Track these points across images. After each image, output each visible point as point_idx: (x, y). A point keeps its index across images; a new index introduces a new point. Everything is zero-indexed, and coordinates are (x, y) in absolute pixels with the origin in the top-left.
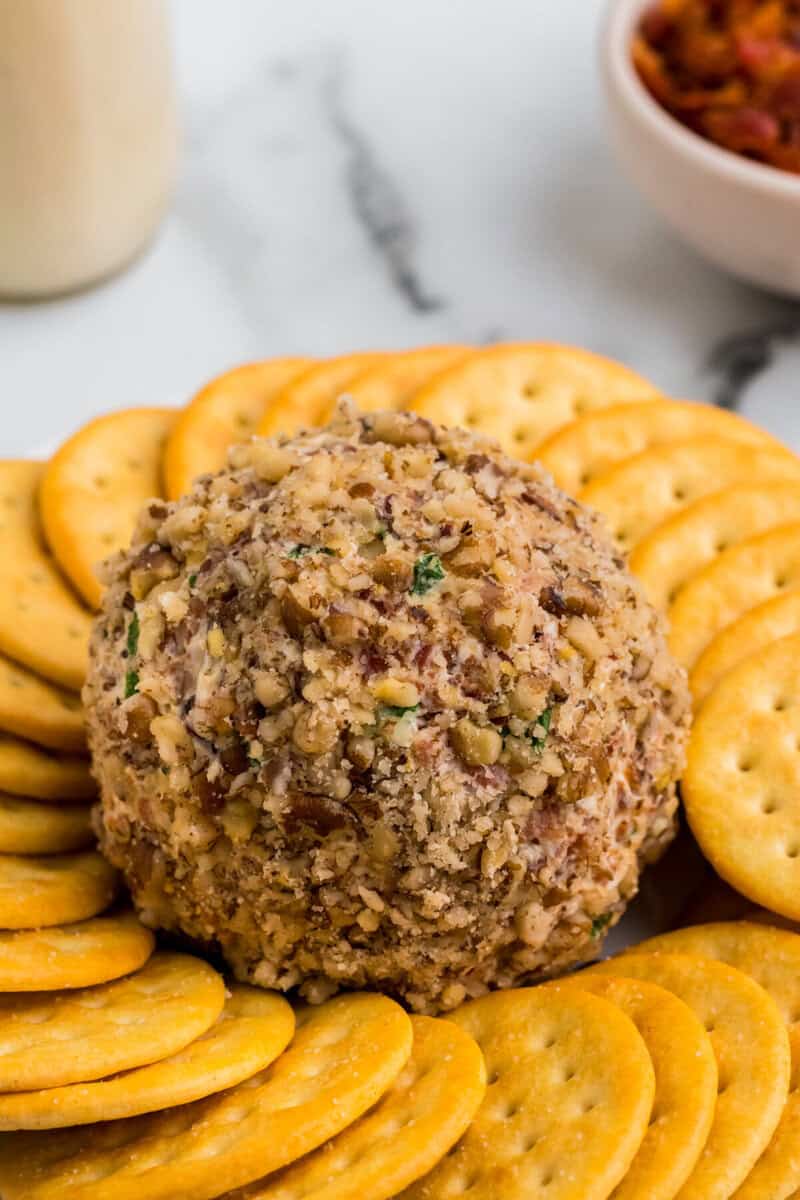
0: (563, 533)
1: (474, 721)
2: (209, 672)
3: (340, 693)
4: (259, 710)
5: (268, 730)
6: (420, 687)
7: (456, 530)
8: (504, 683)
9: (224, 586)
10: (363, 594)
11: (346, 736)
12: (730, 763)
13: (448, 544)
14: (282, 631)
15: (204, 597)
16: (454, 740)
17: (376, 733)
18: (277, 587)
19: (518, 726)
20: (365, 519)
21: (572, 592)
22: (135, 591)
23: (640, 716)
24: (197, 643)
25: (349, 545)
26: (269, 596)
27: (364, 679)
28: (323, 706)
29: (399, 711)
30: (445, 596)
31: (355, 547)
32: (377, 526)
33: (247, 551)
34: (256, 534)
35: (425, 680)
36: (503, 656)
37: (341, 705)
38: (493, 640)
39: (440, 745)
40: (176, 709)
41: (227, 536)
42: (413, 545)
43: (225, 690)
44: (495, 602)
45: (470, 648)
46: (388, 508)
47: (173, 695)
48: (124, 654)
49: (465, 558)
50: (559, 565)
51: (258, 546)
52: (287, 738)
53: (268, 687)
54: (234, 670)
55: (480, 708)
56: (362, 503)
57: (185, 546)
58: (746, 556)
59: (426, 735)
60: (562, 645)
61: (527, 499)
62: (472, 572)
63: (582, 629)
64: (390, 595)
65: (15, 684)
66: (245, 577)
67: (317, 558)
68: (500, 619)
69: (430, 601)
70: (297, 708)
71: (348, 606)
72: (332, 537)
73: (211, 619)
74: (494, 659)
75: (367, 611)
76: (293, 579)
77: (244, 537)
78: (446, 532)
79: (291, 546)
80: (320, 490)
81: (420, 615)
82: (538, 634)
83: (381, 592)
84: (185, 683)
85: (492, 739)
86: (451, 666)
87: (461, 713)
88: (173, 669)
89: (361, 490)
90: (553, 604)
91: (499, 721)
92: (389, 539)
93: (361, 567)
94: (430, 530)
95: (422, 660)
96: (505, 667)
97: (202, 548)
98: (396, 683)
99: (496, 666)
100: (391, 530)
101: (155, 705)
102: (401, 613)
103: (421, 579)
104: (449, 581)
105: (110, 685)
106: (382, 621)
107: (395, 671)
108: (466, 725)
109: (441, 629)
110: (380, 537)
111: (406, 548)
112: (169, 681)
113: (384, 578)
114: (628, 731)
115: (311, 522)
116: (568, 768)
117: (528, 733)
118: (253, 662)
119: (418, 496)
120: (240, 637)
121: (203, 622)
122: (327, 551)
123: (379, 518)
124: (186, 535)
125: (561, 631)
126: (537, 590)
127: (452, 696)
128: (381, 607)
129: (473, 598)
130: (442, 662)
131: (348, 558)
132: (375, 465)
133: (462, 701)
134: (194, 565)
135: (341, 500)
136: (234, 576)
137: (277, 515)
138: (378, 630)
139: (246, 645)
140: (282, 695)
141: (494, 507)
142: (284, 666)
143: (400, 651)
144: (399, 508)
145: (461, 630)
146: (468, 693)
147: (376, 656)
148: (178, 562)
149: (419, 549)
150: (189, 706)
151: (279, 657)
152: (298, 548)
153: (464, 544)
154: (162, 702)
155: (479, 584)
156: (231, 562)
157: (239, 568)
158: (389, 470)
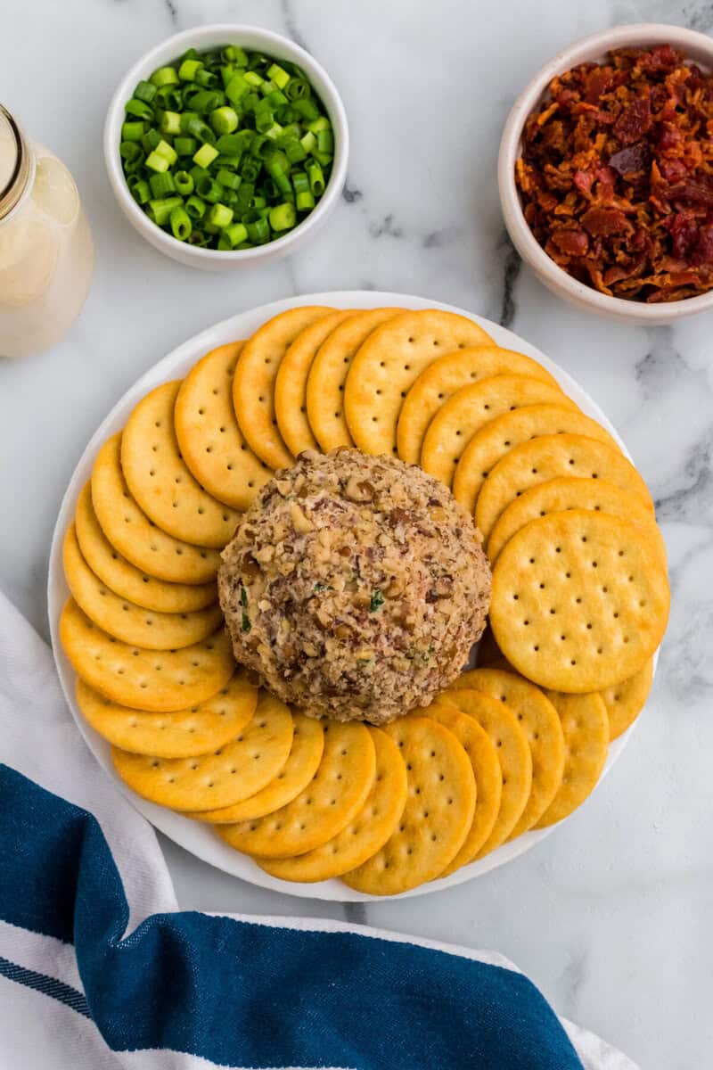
0: (434, 545)
1: (400, 659)
2: (282, 633)
3: (340, 658)
4: (306, 657)
5: (310, 664)
6: (375, 651)
7: (388, 578)
8: (412, 644)
9: (286, 599)
10: (349, 614)
11: (345, 672)
12: (510, 599)
13: (385, 585)
14: (314, 627)
15: (278, 601)
16: (392, 667)
17: (359, 670)
18: (312, 610)
19: (418, 656)
20: (348, 570)
21: (441, 590)
22: (244, 580)
23: (470, 616)
24: (276, 619)
25: (340, 583)
26: (308, 612)
27: (352, 651)
28: (335, 664)
29: (368, 661)
30: (385, 612)
31: (343, 584)
32: (353, 575)
33: (295, 584)
34: (299, 575)
35: (378, 648)
36: (412, 635)
37: (342, 663)
38: (408, 628)
39: (386, 669)
40: (268, 642)
41: (285, 573)
42: (370, 586)
43: (290, 644)
45: (397, 631)
46: (357, 564)
47: (265, 635)
48: (240, 603)
49: (394, 593)
50: (434, 572)
51: (301, 582)
52: (320, 668)
53: (310, 650)
54: (294, 637)
55: (402, 655)
56: (346, 561)
57: (266, 568)
58: (518, 458)
59: (378, 668)
60: (437, 616)
61: (419, 532)
62: (396, 598)
63: (445, 606)
64: (362, 614)
65: (179, 553)
66: (297, 598)
67: (328, 593)
68: (410, 620)
69: (377, 615)
70: (323, 660)
71: (343, 618)
72: (333, 582)
73: (282, 613)
74: (408, 635)
75: (352, 621)
76: (318, 607)
77: (293, 575)
78: (383, 579)
79: (315, 583)
80: (325, 554)
81: (374, 622)
82: (425, 617)
83: (357, 612)
84: (271, 632)
85: (407, 664)
86: (388, 639)
87: (393, 657)
88: (265, 625)
89: (344, 551)
90: (432, 598)
91: (408, 657)
92: (359, 582)
93: (348, 600)
94: (376, 576)
95: (376, 639)
96: (411, 639)
97: (273, 571)
98: (365, 652)
99: (408, 639)
100: (359, 576)
101: (259, 640)
102: (366, 624)
103: (373, 604)
104: (387, 604)
105: (235, 611)
106: (359, 629)
107: (365, 647)
108: (396, 662)
109: (384, 627)
110: (354, 579)
111: (366, 587)
112: (264, 630)
113: (358, 606)
114: (464, 625)
115: (323, 571)
116: (439, 663)
117: (423, 657)
118: (302, 634)
119: (370, 552)
120: (295, 623)
121: (279, 613)
122: (330, 588)
123: (354, 570)
124: (265, 563)
125: (435, 610)
126: (424, 594)
127: (389, 651)
128: (357, 618)
129: (397, 612)
130: (384, 640)
131: (341, 593)
132: (350, 535)
133: (394, 652)
134: (271, 579)
135: (336, 558)
136: (290, 594)
137: (307, 565)
138: (357, 634)
139: (299, 629)
140: (316, 654)
141: (404, 548)
142: (316, 642)
143: (367, 641)
144: (362, 563)
145: (392, 625)
146: (396, 649)
147: (356, 641)
148: (263, 574)
149: (372, 588)
150: (274, 643)
151: (314, 637)
152: (319, 585)
153: (392, 586)
154: (262, 639)
155: (399, 603)
156: (289, 587)
157: (293, 591)
158: (356, 537)
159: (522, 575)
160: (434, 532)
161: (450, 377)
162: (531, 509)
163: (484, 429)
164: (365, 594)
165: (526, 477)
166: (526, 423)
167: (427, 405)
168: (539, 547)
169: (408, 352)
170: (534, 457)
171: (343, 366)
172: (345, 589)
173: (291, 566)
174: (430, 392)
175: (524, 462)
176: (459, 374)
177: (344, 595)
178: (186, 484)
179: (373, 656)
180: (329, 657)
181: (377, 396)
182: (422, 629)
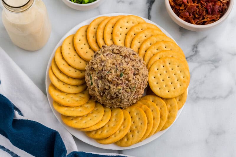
0: (134, 63)
1: (128, 89)
2: (100, 84)
3: (114, 89)
4: (106, 89)
5: (107, 91)
6: (122, 87)
7: (124, 69)
8: (130, 85)
9: (101, 76)
10: (116, 78)
11: (115, 92)
12: (153, 78)
13: (124, 71)
14: (107, 82)
15: (99, 77)
16: (126, 91)
17: (118, 92)
18: (107, 78)
19: (132, 88)
20: (115, 68)
21: (137, 72)
22: (91, 73)
23: (144, 80)
24: (98, 81)
25: (113, 71)
26: (106, 78)
27: (117, 87)
28: (113, 90)
29: (120, 89)
30: (124, 77)
31: (114, 71)
32: (116, 69)
33: (103, 72)
34: (103, 70)
35: (123, 86)
36: (130, 83)
37: (114, 90)
38: (129, 81)
39: (125, 91)
40: (97, 87)
41: (100, 70)
42: (120, 71)
43: (102, 87)
44: (129, 77)
45: (127, 82)
46: (117, 67)
47: (96, 85)
48: (90, 79)
49: (125, 73)
50: (135, 69)
51: (104, 71)
52: (109, 92)
53: (107, 88)
54: (103, 85)
55: (128, 88)
56: (114, 66)
57: (96, 70)
58: (153, 47)
59: (123, 91)
60: (136, 79)
61: (131, 60)
62: (126, 74)
63: (138, 76)
64: (118, 78)
65: (76, 71)
66: (103, 75)
67: (110, 74)
68: (130, 79)
69: (122, 78)
70: (110, 90)
71: (114, 79)
72: (111, 71)
73: (100, 79)
74: (129, 83)
75: (116, 80)
76: (108, 77)
77: (102, 70)
78: (123, 70)
79: (107, 71)
80: (109, 65)
81: (121, 80)
82: (133, 79)
83: (117, 78)
84: (98, 85)
85: (130, 90)
86: (125, 84)
87: (126, 88)
88: (96, 83)
89: (114, 64)
90: (134, 74)
91: (130, 88)
92: (117, 71)
93: (115, 75)
94: (121, 69)
95: (122, 84)
96: (130, 84)
97: (97, 70)
98: (119, 87)
99: (129, 84)
100: (117, 69)
101: (95, 87)
102: (120, 80)
103: (121, 75)
104: (124, 75)
105: (89, 81)
106: (118, 81)
107: (119, 86)
108: (127, 89)
109: (124, 81)
110: (116, 70)
111: (119, 72)
112: (96, 84)
113: (117, 76)
114: (142, 82)
115: (109, 68)
116: (137, 90)
117: (133, 88)
118: (105, 84)
119: (120, 64)
120: (103, 81)
121: (99, 79)
122: (111, 72)
123: (116, 68)
124: (96, 68)
125: (135, 77)
126: (133, 73)
127: (125, 87)
128: (117, 79)
129: (126, 77)
130: (124, 84)
131: (113, 73)
132: (115, 60)
133: (126, 87)
134: (97, 72)
135: (112, 66)
136: (102, 75)
137: (105, 67)
138: (117, 83)
139: (104, 83)
140: (108, 88)
141: (128, 63)
142: (108, 85)
143: (120, 84)
144: (118, 66)
145: (126, 80)
146: (127, 86)
147: (117, 84)
148: (95, 71)
149: (121, 72)
150: (98, 87)
151: (107, 84)
152: (108, 72)
153: (125, 71)
154: (95, 86)
155: (127, 75)
156: (101, 73)
157: (102, 74)
158: (116, 61)
159: (156, 72)
160: (134, 60)
161: (136, 30)
162: (157, 58)
163: (145, 41)
164: (119, 73)
165: (156, 51)
166: (155, 39)
167: (132, 36)
168: (159, 66)
169: (127, 25)
170: (157, 46)
171: (112, 28)
172: (114, 73)
173: (102, 68)
174: (132, 33)
175: (155, 48)
176: (139, 29)
177: (114, 74)
178: (77, 56)
179: (121, 88)
180: (111, 89)
181: (120, 35)
182: (133, 81)
